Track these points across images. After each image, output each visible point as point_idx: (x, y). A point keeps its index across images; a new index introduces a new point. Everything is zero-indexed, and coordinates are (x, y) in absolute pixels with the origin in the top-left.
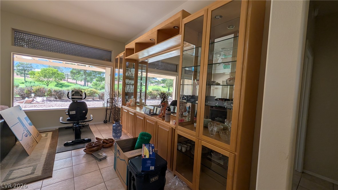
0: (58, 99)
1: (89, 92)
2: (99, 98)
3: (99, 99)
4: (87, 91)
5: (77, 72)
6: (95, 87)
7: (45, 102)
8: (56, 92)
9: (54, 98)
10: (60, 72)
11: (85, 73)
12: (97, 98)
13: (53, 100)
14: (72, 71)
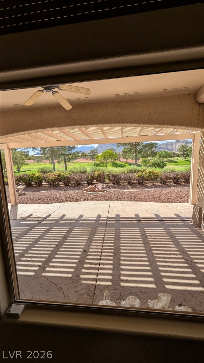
0: (116, 185)
1: (148, 175)
2: (161, 182)
3: (160, 184)
4: (146, 173)
5: (128, 151)
6: (144, 164)
7: (105, 189)
8: (113, 176)
9: (112, 183)
10: (114, 153)
11: (135, 150)
12: (157, 182)
13: (112, 187)
14: (124, 150)
